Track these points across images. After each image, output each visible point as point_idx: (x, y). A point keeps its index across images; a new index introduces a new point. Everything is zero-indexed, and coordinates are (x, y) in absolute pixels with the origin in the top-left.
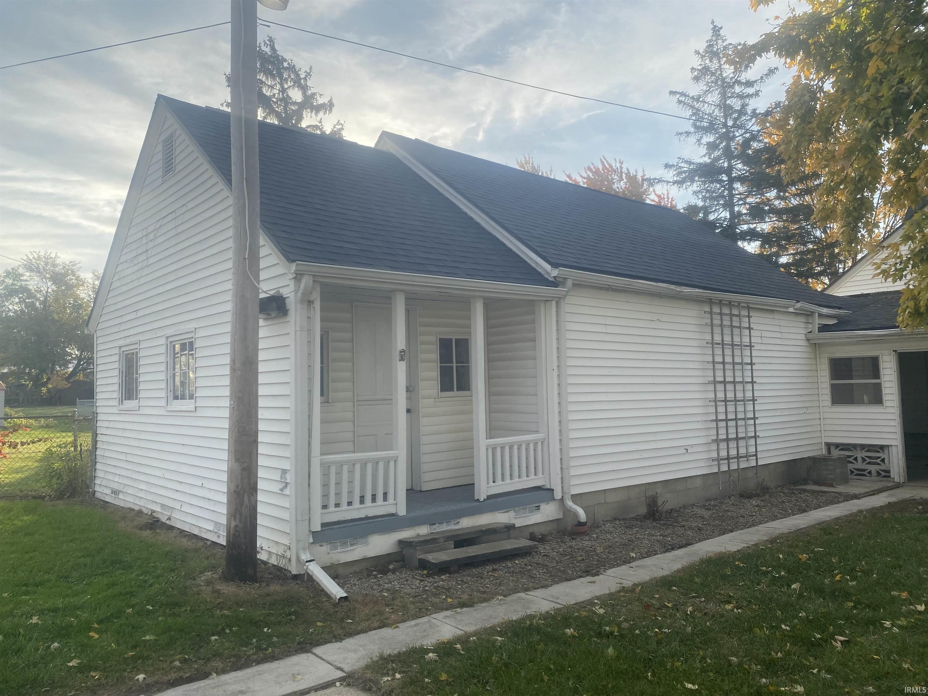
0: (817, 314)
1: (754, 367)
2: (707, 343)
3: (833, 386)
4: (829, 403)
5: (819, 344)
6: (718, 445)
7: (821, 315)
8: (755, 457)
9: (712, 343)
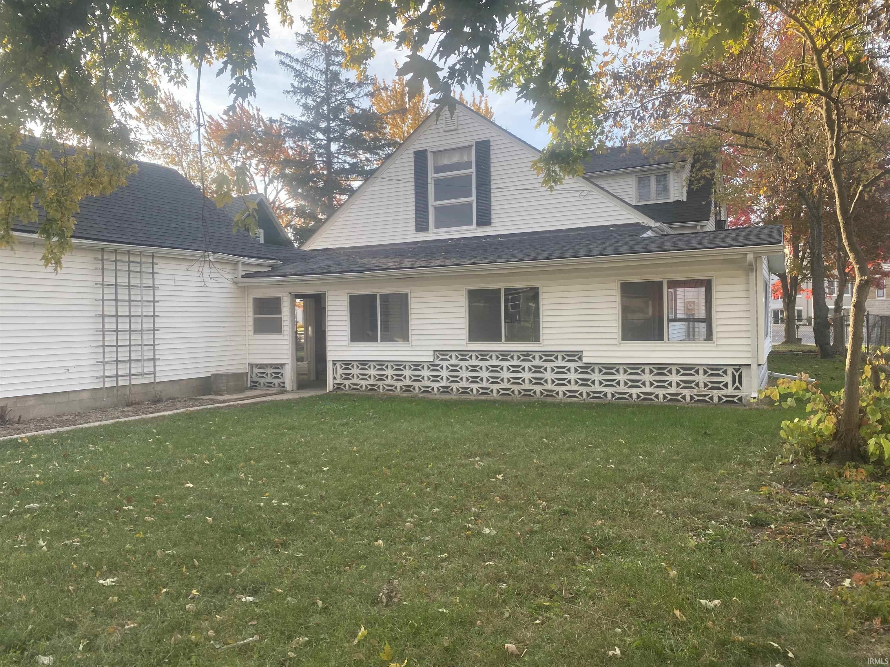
0: (240, 263)
1: (156, 304)
2: (96, 284)
3: (255, 320)
4: (251, 333)
5: (247, 287)
6: (104, 366)
7: (244, 264)
8: (153, 375)
9: (103, 284)
